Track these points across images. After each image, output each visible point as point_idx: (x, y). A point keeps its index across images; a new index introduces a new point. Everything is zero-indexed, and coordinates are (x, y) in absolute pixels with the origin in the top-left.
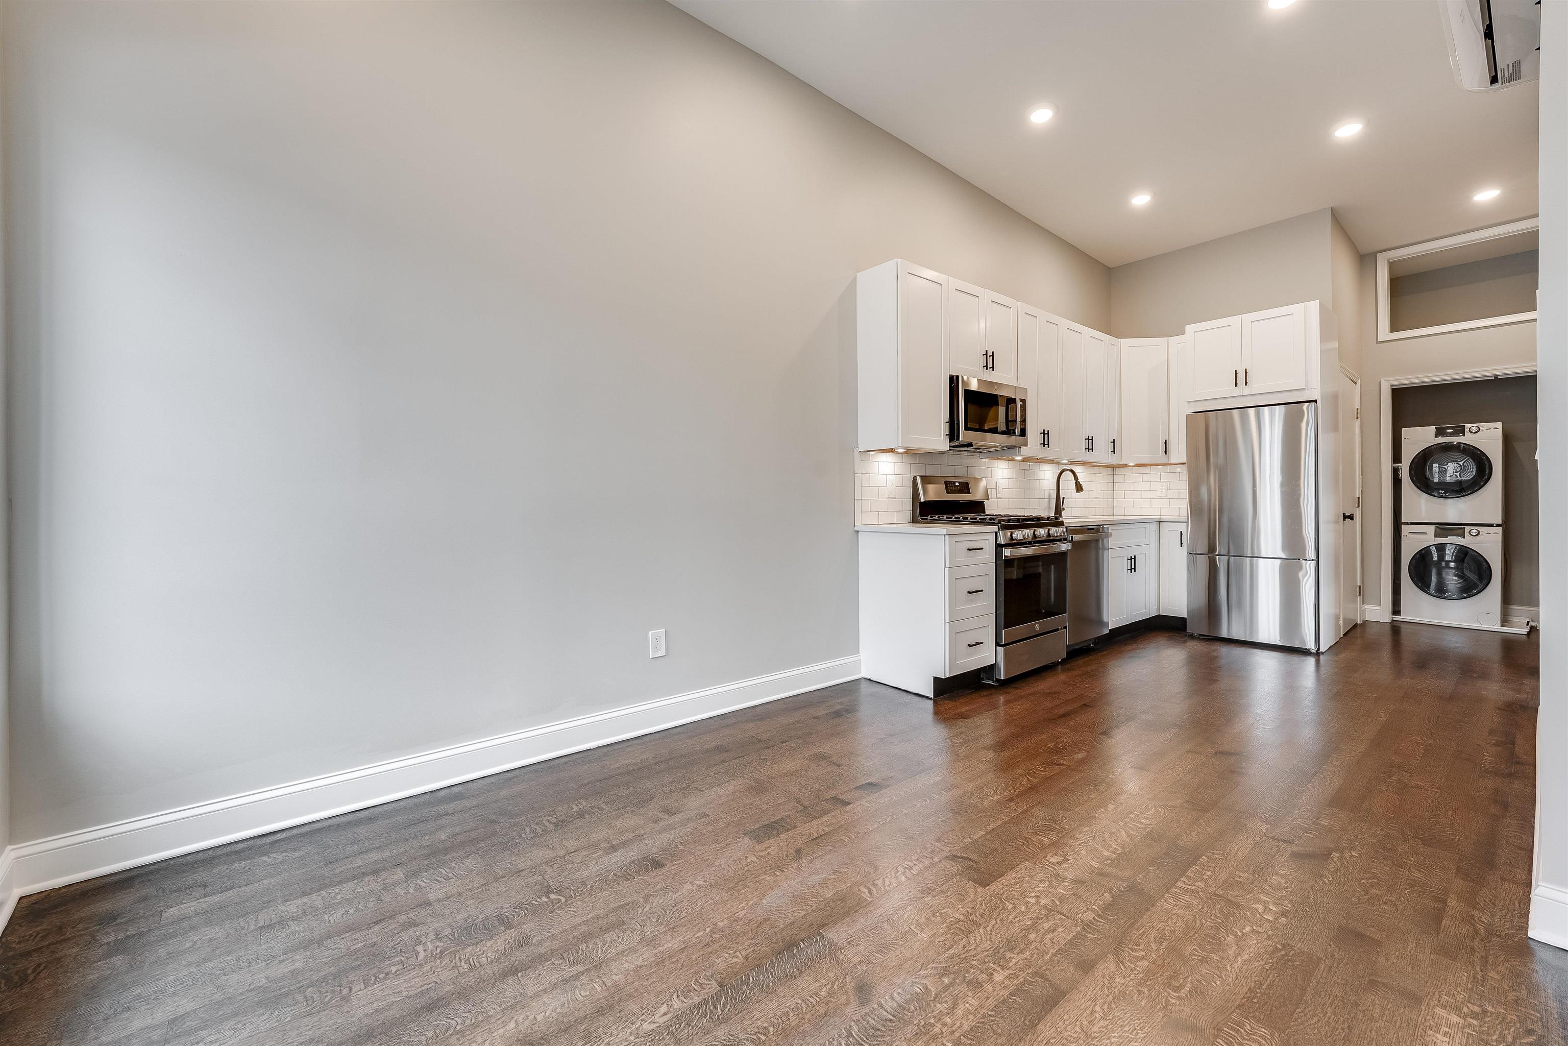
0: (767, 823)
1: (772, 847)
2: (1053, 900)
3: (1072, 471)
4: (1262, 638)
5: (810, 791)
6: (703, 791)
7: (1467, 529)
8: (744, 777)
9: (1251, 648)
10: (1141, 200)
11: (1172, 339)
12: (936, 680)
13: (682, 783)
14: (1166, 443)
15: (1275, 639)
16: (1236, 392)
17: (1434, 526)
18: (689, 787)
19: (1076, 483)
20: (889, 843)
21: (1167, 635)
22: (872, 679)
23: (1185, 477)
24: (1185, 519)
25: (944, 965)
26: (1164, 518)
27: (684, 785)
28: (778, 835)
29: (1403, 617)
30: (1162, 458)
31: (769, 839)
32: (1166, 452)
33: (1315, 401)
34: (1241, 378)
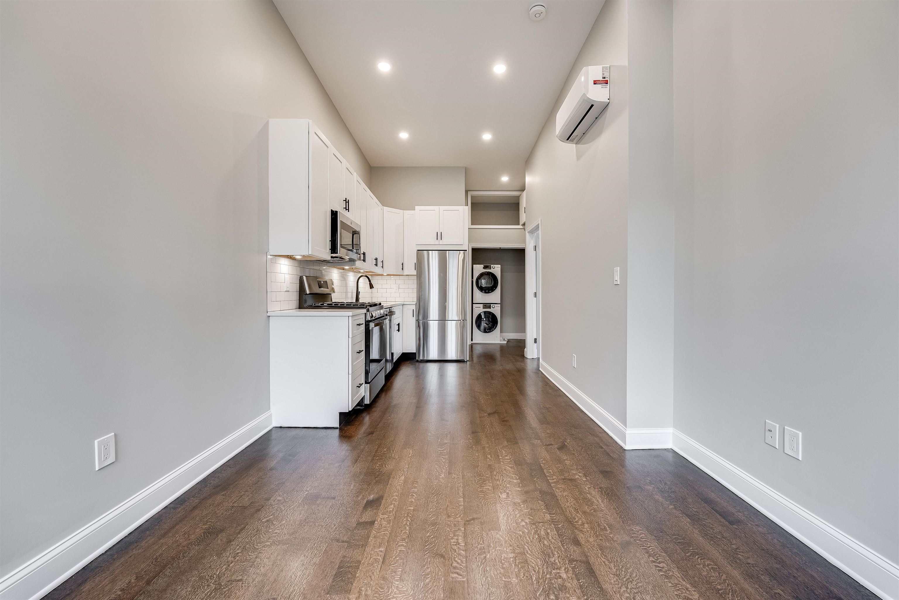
0: (334, 573)
1: (363, 589)
2: (529, 518)
3: (366, 276)
4: (449, 358)
5: (336, 528)
6: (241, 580)
7: (492, 305)
8: (268, 545)
9: (445, 363)
10: (404, 135)
11: (406, 212)
12: (341, 414)
13: (208, 586)
14: (403, 264)
15: (454, 358)
16: (437, 242)
17: (482, 304)
18: (220, 584)
19: (370, 284)
20: (428, 534)
21: (408, 362)
22: (283, 426)
23: (415, 282)
24: (415, 303)
25: (542, 589)
26: (405, 303)
27: (213, 586)
28: (355, 576)
29: (474, 342)
30: (400, 272)
31: (352, 584)
32: (403, 269)
33: (466, 250)
34: (439, 236)
